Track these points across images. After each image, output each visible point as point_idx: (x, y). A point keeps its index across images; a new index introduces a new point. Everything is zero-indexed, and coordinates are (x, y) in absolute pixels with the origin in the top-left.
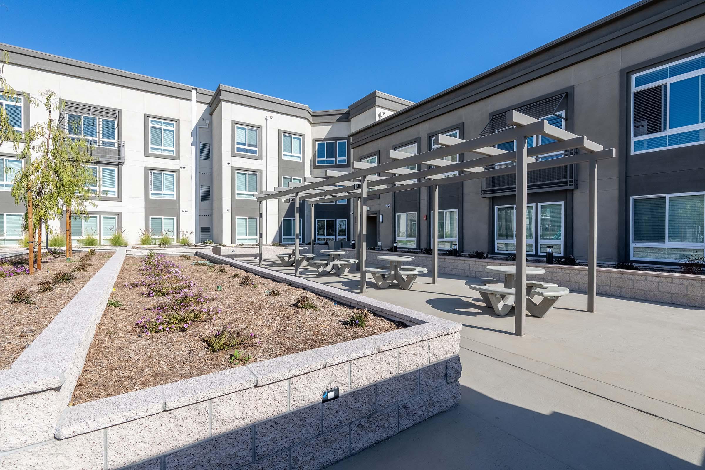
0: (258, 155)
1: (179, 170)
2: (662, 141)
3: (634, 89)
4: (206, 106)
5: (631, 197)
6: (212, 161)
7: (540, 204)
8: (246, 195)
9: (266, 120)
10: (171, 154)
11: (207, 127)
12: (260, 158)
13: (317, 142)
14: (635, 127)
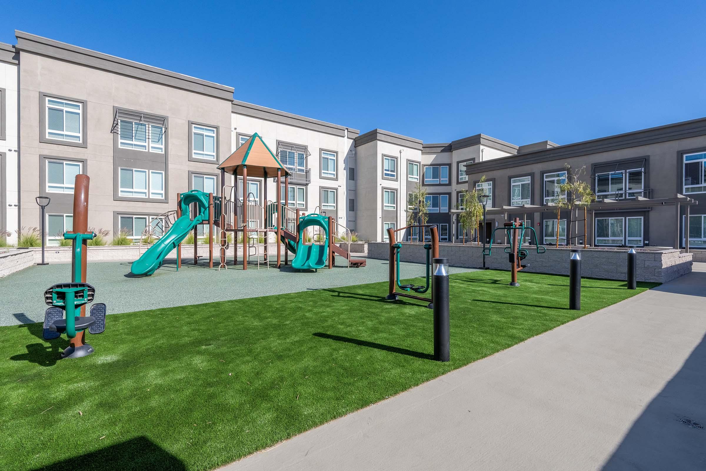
0: (395, 178)
1: (338, 188)
2: (700, 189)
3: (685, 162)
4: (352, 141)
5: (683, 216)
6: (356, 180)
7: (627, 218)
8: (389, 206)
9: (400, 152)
10: (332, 176)
11: (353, 156)
12: (396, 180)
13: (425, 167)
14: (685, 180)
